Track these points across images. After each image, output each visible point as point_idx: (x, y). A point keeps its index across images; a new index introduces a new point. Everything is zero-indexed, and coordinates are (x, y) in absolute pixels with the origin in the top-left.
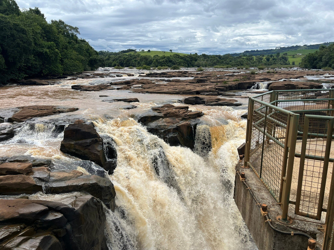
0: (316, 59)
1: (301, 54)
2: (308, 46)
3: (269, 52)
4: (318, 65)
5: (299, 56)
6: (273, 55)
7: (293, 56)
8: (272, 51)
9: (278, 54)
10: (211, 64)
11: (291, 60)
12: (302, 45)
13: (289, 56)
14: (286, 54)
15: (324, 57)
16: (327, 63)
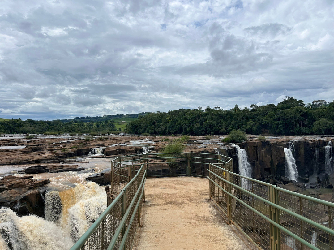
0: (137, 126)
1: (125, 122)
2: (130, 115)
4: (139, 131)
5: (124, 123)
6: (102, 122)
7: (119, 123)
8: (101, 118)
10: (39, 130)
11: (117, 126)
12: (125, 114)
13: (115, 123)
14: (113, 121)
15: (142, 125)
16: (145, 129)
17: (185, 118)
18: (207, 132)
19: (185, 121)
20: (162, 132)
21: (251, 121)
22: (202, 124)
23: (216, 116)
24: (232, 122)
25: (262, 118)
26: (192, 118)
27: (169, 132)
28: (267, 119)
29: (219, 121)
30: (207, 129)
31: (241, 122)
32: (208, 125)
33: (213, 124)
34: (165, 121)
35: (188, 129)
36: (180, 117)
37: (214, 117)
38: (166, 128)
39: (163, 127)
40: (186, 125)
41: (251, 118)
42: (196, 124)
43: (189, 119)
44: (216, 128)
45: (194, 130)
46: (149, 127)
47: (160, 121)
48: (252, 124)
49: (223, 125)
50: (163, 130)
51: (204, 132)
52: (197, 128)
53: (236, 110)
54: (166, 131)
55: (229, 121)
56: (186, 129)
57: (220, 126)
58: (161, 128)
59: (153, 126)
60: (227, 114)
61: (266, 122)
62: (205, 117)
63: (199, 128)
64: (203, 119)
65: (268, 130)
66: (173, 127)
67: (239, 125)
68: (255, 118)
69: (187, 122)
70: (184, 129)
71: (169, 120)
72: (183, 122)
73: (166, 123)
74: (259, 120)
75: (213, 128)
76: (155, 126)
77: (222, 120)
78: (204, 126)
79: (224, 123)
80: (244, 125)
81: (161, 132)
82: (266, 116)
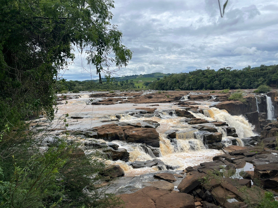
1: (142, 81)
3: (118, 79)
7: (137, 82)
8: (120, 78)
9: (127, 81)
11: (136, 85)
12: (139, 75)
13: (134, 82)
14: (132, 81)
15: (168, 83)
16: (171, 87)
17: (205, 77)
18: (225, 87)
19: (206, 79)
20: (186, 88)
21: (261, 78)
22: (220, 81)
23: (232, 75)
24: (246, 79)
25: (272, 76)
26: (212, 77)
27: (192, 88)
28: (276, 76)
29: (234, 79)
30: (225, 85)
31: (253, 79)
32: (225, 82)
33: (229, 82)
34: (189, 80)
35: (209, 86)
36: (201, 77)
37: (230, 76)
38: (189, 85)
39: (187, 85)
40: (207, 82)
41: (262, 76)
42: (216, 81)
43: (209, 78)
44: (232, 84)
45: (213, 86)
46: (174, 85)
47: (184, 79)
48: (263, 80)
49: (238, 82)
50: (187, 87)
51: (222, 88)
52: (216, 85)
53: (249, 70)
54: (190, 88)
55: (242, 79)
56: (206, 85)
57: (236, 83)
58: (184, 85)
59: (178, 84)
60: (241, 73)
61: (275, 79)
62: (222, 76)
63: (218, 85)
64: (221, 77)
65: (276, 85)
66: (195, 84)
67: (251, 81)
68: (265, 76)
69: (208, 80)
70: (204, 86)
71: (192, 79)
72: (204, 80)
73: (189, 81)
74: (269, 77)
75: (229, 84)
76: (179, 84)
77: (237, 78)
78: (222, 83)
79: (238, 80)
80: (256, 81)
81: (184, 88)
82: (275, 74)
